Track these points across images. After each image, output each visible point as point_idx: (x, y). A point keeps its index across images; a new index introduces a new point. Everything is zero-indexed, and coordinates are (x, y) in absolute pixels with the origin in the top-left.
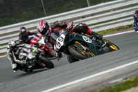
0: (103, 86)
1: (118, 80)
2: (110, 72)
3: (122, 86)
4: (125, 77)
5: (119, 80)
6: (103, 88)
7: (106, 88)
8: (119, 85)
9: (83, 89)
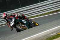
0: (47, 37)
2: (50, 31)
4: (56, 32)
5: (54, 34)
6: (47, 38)
8: (54, 36)
9: (38, 38)
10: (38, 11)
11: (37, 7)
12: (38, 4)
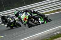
1: (58, 32)
2: (54, 29)
3: (59, 35)
6: (51, 36)
7: (53, 36)
8: (58, 35)
10: (43, 10)
11: (42, 6)
12: (43, 3)
